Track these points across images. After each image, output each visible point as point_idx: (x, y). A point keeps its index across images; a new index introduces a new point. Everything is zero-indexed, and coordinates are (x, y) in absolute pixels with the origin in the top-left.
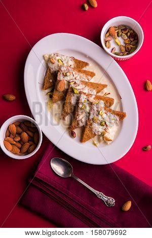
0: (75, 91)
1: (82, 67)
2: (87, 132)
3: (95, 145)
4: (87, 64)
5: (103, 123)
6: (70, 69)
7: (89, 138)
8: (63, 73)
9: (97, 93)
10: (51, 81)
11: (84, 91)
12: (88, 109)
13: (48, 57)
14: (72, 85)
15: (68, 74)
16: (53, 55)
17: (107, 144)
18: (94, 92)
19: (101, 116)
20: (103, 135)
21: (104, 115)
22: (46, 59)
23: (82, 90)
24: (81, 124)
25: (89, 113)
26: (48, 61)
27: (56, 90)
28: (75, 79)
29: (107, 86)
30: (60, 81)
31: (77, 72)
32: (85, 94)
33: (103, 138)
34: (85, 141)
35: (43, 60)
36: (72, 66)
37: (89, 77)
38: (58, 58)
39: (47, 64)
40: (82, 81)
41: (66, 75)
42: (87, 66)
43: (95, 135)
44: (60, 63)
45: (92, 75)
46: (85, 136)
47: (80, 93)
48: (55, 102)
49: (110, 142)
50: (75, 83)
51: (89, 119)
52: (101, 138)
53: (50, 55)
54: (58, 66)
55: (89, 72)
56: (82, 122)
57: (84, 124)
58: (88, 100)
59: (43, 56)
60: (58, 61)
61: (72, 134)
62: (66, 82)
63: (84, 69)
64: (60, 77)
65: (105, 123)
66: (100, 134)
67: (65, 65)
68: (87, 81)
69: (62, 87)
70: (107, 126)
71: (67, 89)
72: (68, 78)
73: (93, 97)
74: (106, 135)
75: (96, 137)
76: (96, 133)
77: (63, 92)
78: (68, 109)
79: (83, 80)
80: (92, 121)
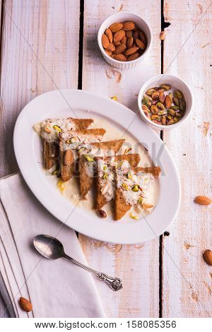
0: (89, 159)
1: (87, 126)
2: (119, 205)
3: (134, 218)
4: (91, 121)
5: (137, 187)
6: (73, 133)
7: (125, 212)
8: (66, 142)
9: (115, 153)
10: (53, 156)
11: (100, 156)
13: (39, 127)
14: (82, 152)
15: (73, 140)
16: (45, 122)
17: (148, 212)
18: (112, 153)
19: (131, 179)
20: (140, 202)
21: (135, 178)
22: (38, 130)
23: (96, 155)
24: (109, 198)
25: (115, 181)
26: (41, 132)
27: (64, 165)
28: (84, 143)
29: (124, 140)
30: (65, 152)
31: (83, 135)
32: (102, 158)
33: (142, 206)
34: (120, 218)
35: (35, 133)
36: (74, 129)
37: (100, 137)
38: (52, 125)
39: (41, 137)
40: (92, 144)
41: (71, 143)
42: (92, 124)
43: (130, 205)
44: (58, 130)
45: (102, 132)
46: (118, 211)
47: (96, 159)
48: (67, 180)
49: (150, 210)
50: (85, 148)
51: (117, 188)
52: (139, 207)
53: (41, 124)
54: (56, 134)
55: (97, 130)
56: (109, 195)
57: (113, 196)
58: (108, 165)
59: (33, 128)
60: (54, 128)
61: (101, 214)
62: (73, 151)
63: (90, 128)
64: (64, 147)
65: (139, 187)
66: (136, 202)
67: (65, 130)
68: (98, 141)
69: (70, 159)
70: (141, 190)
71: (78, 160)
73: (113, 159)
74: (144, 201)
75: (132, 208)
76: (131, 203)
77: (73, 165)
78: (86, 184)
79: (93, 142)
80: (121, 190)
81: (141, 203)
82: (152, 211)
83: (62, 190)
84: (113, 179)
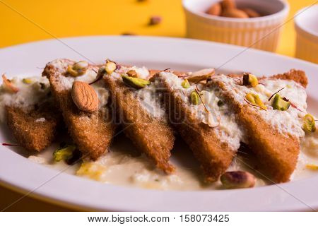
8: (67, 74)
12: (210, 96)
15: (83, 65)
20: (310, 130)
56: (227, 134)
60: (25, 82)
64: (64, 84)
66: (301, 133)
72: (91, 75)
78: (157, 137)
80: (251, 109)
83: (95, 176)
84: (217, 99)
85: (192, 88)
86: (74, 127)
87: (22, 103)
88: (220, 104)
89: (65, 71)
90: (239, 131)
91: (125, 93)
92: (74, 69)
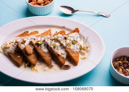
3: (84, 58)
5: (74, 42)
7: (78, 57)
12: (58, 44)
15: (25, 39)
17: (89, 51)
24: (65, 56)
26: (4, 51)
31: (28, 37)
38: (8, 43)
39: (5, 54)
43: (78, 53)
49: (89, 48)
53: (2, 47)
56: (63, 54)
63: (29, 33)
64: (22, 47)
66: (79, 49)
69: (30, 50)
70: (77, 42)
78: (47, 58)
80: (68, 47)
81: (82, 48)
82: (90, 49)
83: (36, 70)
84: (60, 45)
85: (53, 42)
86: (28, 59)
87: (12, 51)
88: (60, 46)
89: (21, 42)
90: (65, 53)
91: (37, 47)
92: (23, 41)
